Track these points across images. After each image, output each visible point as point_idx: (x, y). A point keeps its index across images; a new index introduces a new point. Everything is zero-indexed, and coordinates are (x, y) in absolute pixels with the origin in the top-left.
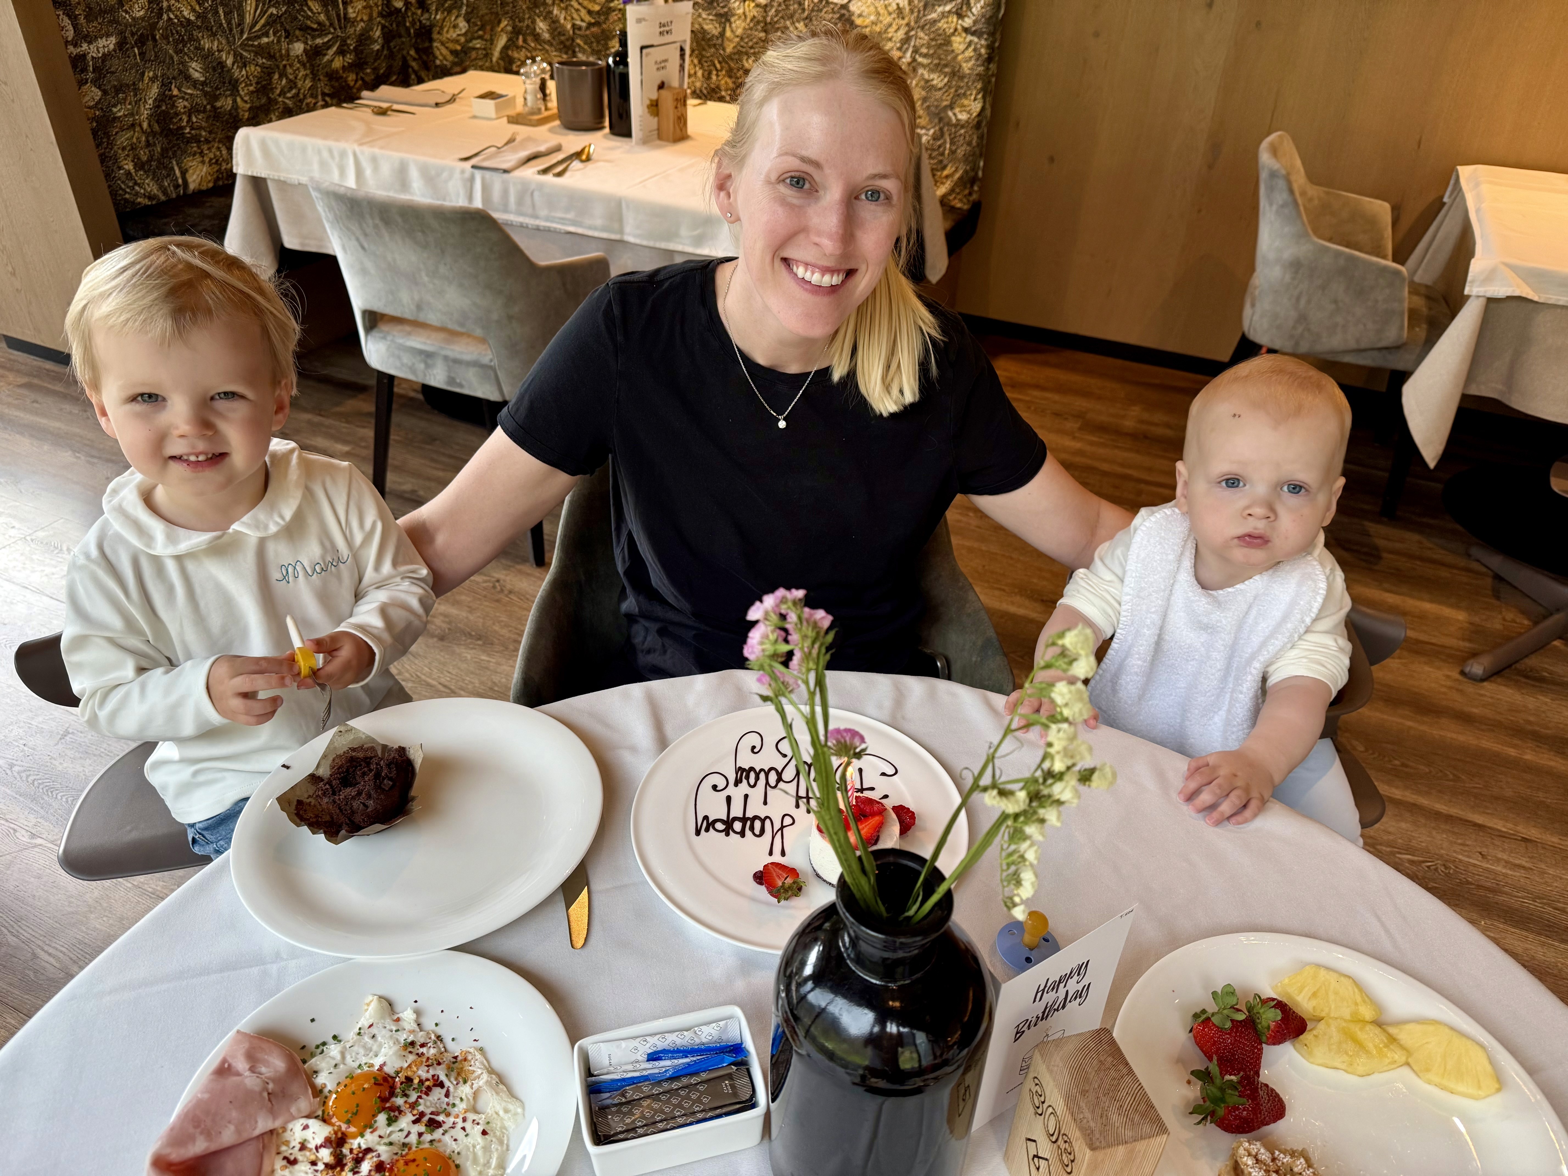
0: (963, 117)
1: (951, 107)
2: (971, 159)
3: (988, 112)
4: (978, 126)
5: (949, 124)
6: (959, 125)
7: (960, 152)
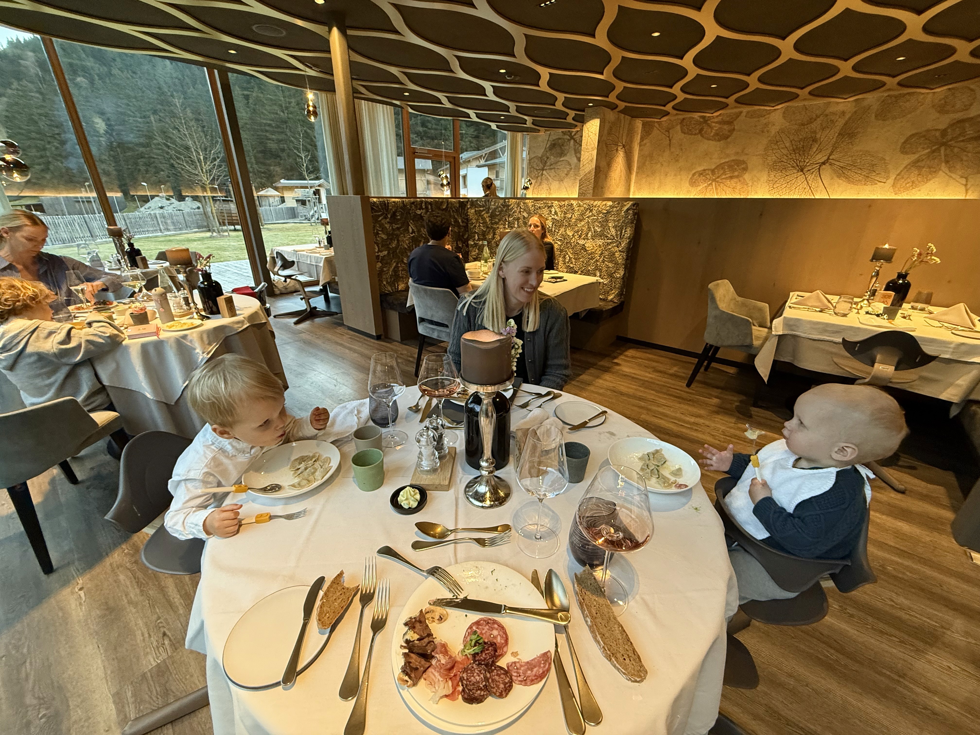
0: (618, 276)
1: (614, 273)
2: (621, 289)
3: (627, 275)
4: (623, 278)
5: (614, 277)
6: (617, 278)
7: (617, 286)
